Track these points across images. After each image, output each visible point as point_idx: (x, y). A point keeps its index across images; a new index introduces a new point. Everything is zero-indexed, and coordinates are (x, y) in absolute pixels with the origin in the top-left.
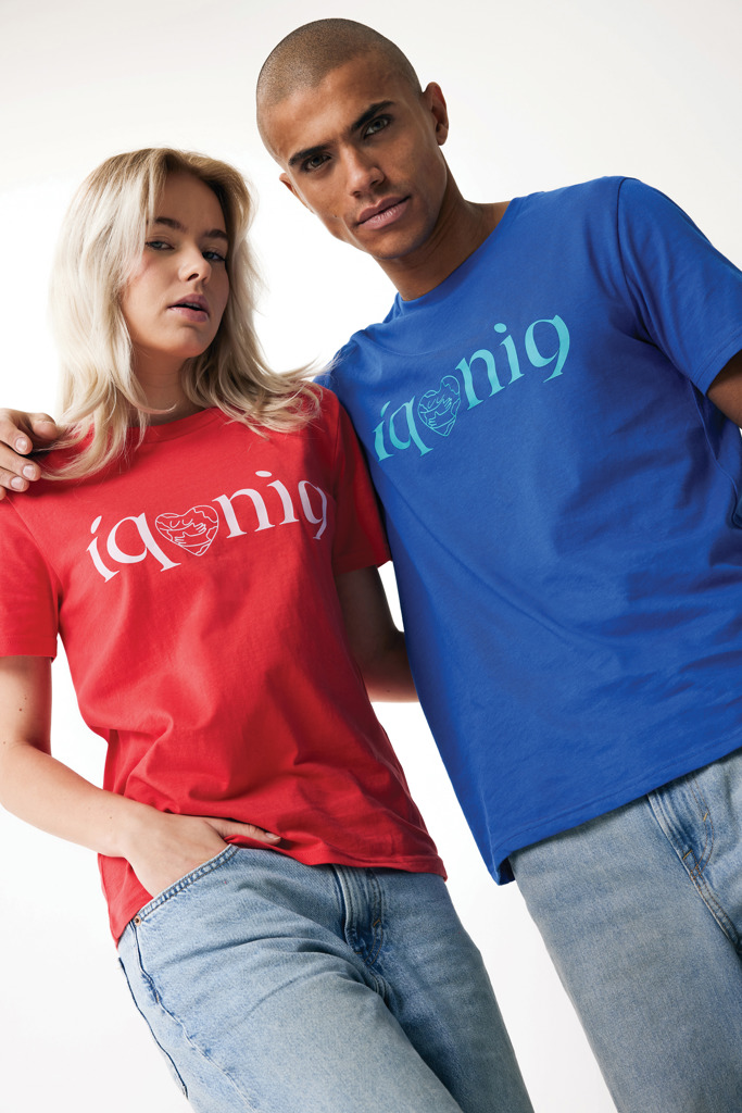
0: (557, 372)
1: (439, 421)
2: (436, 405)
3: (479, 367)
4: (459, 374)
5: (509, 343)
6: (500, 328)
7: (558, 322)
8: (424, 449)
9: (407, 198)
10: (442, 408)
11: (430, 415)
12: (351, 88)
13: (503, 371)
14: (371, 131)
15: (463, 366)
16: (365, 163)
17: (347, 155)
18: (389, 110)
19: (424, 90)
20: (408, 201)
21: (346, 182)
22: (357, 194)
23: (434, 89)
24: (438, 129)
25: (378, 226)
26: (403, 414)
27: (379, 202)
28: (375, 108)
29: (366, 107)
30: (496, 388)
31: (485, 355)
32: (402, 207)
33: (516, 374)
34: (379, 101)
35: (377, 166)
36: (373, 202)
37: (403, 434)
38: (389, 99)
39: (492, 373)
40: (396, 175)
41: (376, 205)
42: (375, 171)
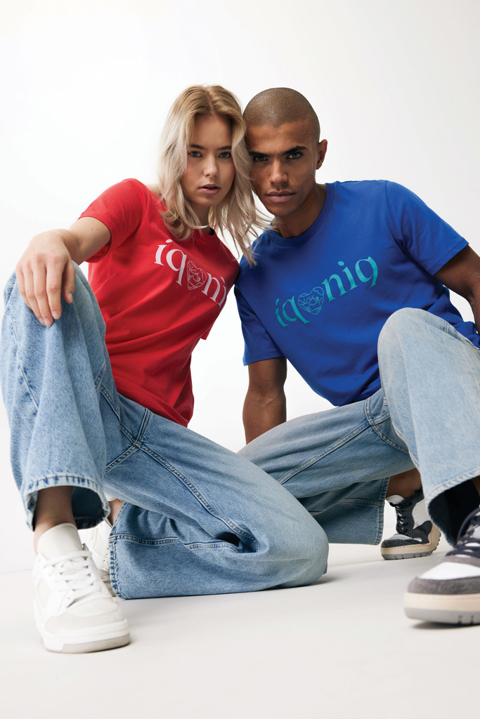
0: (374, 283)
1: (312, 308)
2: (309, 300)
3: (333, 283)
4: (324, 286)
5: (346, 270)
6: (341, 263)
7: (369, 259)
8: (305, 321)
9: (293, 194)
10: (313, 302)
11: (307, 305)
12: (291, 135)
13: (346, 283)
14: (291, 157)
15: (326, 283)
16: (283, 171)
17: (276, 165)
18: (303, 151)
19: (320, 141)
20: (293, 196)
21: (270, 175)
22: (272, 183)
23: (325, 143)
24: (319, 162)
25: (276, 201)
26: (289, 304)
27: (281, 191)
28: (298, 148)
29: (294, 145)
30: (343, 292)
31: (335, 276)
32: (290, 197)
33: (353, 286)
34: (301, 145)
35: (287, 174)
36: (279, 190)
37: (292, 314)
38: (305, 146)
39: (340, 284)
40: (292, 182)
41: (279, 192)
42: (285, 177)
